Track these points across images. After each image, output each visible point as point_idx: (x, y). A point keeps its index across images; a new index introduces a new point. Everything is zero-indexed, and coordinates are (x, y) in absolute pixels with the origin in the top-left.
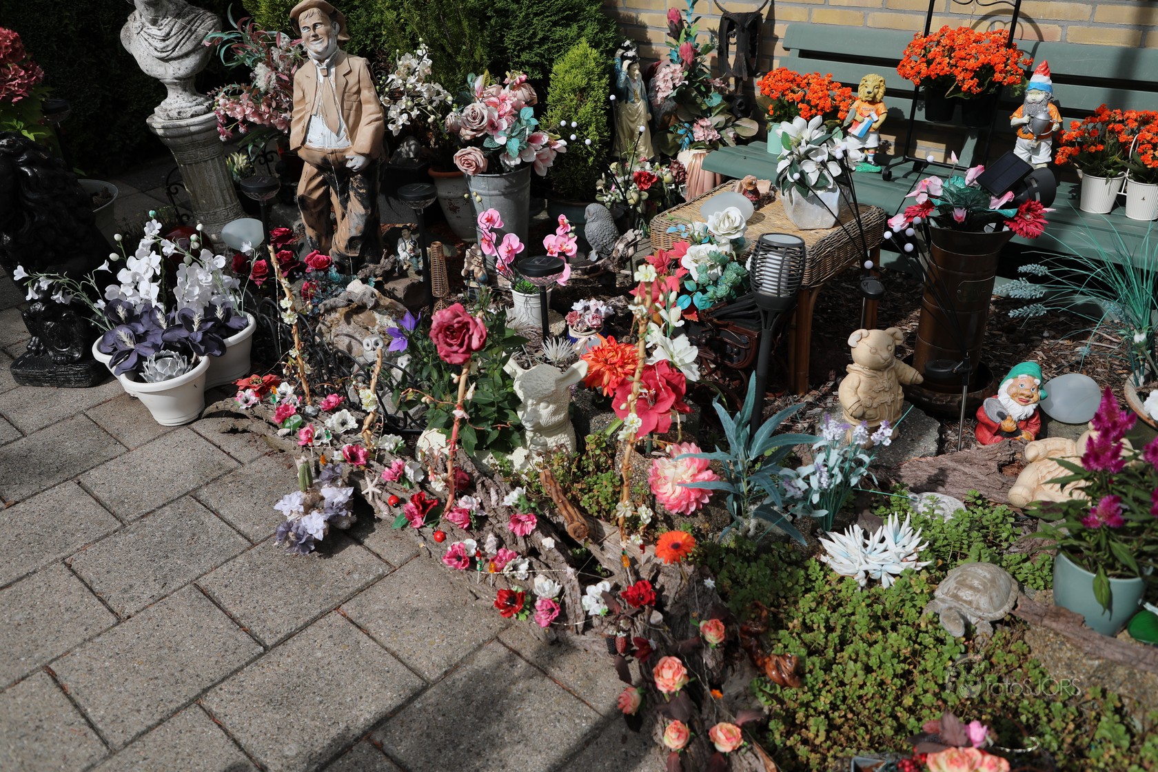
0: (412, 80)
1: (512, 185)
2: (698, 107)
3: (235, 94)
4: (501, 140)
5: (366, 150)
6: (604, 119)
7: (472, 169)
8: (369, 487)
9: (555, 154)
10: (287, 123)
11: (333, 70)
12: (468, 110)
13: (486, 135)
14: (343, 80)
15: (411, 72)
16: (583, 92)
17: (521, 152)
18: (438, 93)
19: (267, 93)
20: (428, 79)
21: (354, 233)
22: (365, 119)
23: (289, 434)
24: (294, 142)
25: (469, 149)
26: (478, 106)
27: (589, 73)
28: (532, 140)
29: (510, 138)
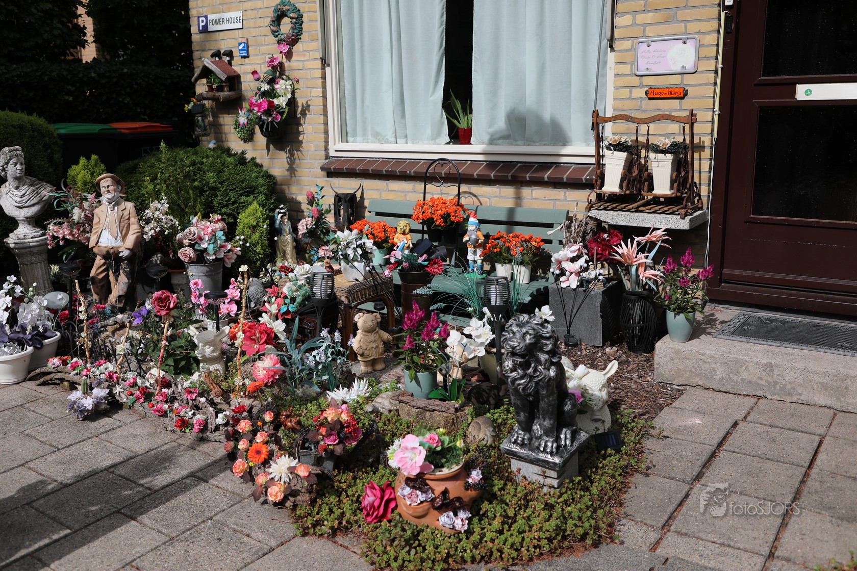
0: (157, 213)
1: (211, 271)
2: (322, 240)
3: (61, 224)
4: (205, 246)
5: (131, 247)
6: (266, 243)
7: (187, 259)
8: (117, 389)
9: (235, 256)
10: (88, 239)
11: (116, 208)
12: (187, 230)
13: (196, 243)
14: (121, 213)
15: (157, 209)
16: (254, 228)
17: (215, 253)
18: (171, 220)
19: (78, 223)
20: (166, 214)
21: (121, 293)
22: (131, 232)
23: (77, 374)
24: (92, 243)
25: (186, 248)
26: (193, 229)
27: (257, 218)
28: (222, 246)
29: (209, 244)
